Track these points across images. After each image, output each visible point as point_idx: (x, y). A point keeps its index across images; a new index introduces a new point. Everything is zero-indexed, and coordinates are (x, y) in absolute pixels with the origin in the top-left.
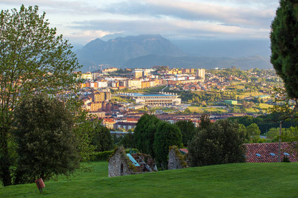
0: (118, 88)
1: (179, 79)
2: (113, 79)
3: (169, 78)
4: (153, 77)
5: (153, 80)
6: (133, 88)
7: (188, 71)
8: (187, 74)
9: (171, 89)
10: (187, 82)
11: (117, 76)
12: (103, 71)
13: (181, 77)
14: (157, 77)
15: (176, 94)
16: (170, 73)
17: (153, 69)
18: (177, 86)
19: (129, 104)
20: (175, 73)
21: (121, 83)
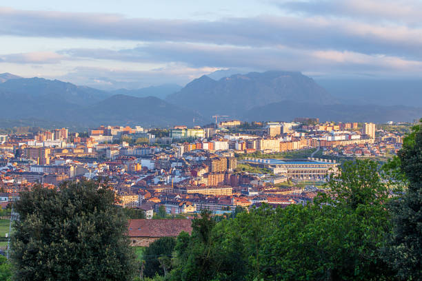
0: (245, 151)
1: (337, 138)
2: (237, 138)
3: (321, 137)
4: (297, 134)
5: (297, 139)
6: (268, 152)
7: (348, 126)
8: (347, 130)
9: (325, 153)
10: (348, 143)
11: (243, 133)
12: (219, 126)
13: (340, 135)
14: (303, 134)
15: (334, 161)
16: (322, 128)
17: (295, 122)
18: (333, 149)
19: (264, 176)
20: (329, 129)
21: (249, 144)
